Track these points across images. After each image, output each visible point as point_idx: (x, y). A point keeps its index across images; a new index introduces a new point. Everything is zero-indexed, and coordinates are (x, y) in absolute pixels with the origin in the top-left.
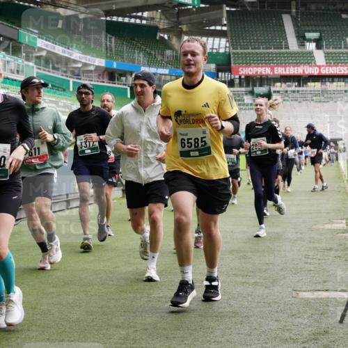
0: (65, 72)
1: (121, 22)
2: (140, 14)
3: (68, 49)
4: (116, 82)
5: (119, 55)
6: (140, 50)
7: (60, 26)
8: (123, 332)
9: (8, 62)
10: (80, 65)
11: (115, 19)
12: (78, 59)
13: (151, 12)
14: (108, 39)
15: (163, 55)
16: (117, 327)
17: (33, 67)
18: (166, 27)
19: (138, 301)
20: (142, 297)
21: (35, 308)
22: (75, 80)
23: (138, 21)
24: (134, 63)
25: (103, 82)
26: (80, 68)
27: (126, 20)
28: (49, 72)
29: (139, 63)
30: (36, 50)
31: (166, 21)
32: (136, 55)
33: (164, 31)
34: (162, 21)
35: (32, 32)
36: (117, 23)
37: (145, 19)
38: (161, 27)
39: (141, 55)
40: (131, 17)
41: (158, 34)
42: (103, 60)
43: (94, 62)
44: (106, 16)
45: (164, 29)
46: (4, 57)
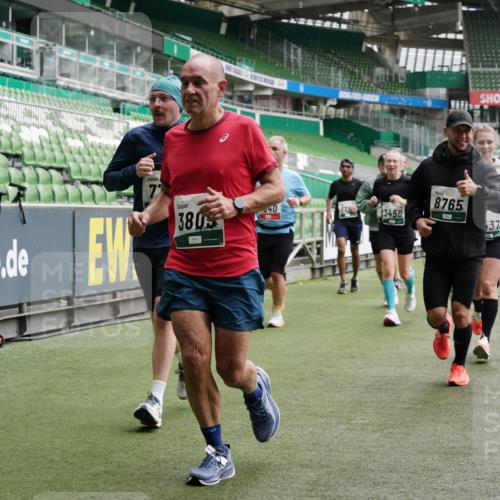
0: (231, 98)
1: (310, 27)
2: (338, 15)
3: (235, 64)
4: (304, 112)
5: (307, 74)
6: (339, 67)
7: (223, 31)
8: (311, 474)
9: (148, 82)
10: (251, 88)
11: (302, 21)
12: (248, 79)
13: (354, 13)
14: (292, 51)
15: (371, 75)
16: (302, 466)
18: (375, 34)
19: (334, 429)
20: (338, 424)
21: (185, 437)
22: (245, 109)
23: (335, 25)
24: (329, 85)
25: (285, 113)
26: (251, 92)
27: (319, 23)
29: (336, 85)
31: (375, 26)
33: (373, 39)
34: (370, 26)
35: (183, 40)
36: (305, 27)
37: (345, 22)
38: (368, 34)
39: (340, 74)
40: (325, 19)
41: (365, 44)
42: (285, 82)
43: (272, 83)
44: (289, 18)
45: (372, 37)
46: (143, 75)
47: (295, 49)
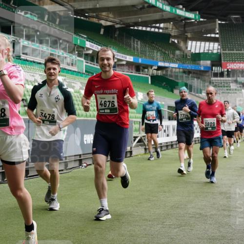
1: (144, 31)
2: (158, 25)
4: (141, 72)
5: (143, 54)
6: (158, 50)
7: (102, 32)
9: (65, 58)
11: (140, 28)
13: (166, 24)
14: (135, 43)
15: (174, 54)
17: (83, 61)
18: (176, 34)
19: (155, 227)
20: (158, 224)
21: (83, 231)
23: (157, 30)
24: (154, 59)
25: (132, 72)
26: (116, 62)
27: (148, 29)
28: (94, 65)
29: (157, 59)
30: (85, 49)
31: (176, 30)
33: (175, 37)
34: (174, 30)
35: (82, 37)
36: (142, 31)
37: (161, 28)
38: (173, 34)
39: (159, 54)
40: (152, 27)
41: (171, 39)
42: (132, 58)
43: (126, 58)
44: (134, 26)
45: (175, 36)
46: (63, 54)
47: (137, 42)
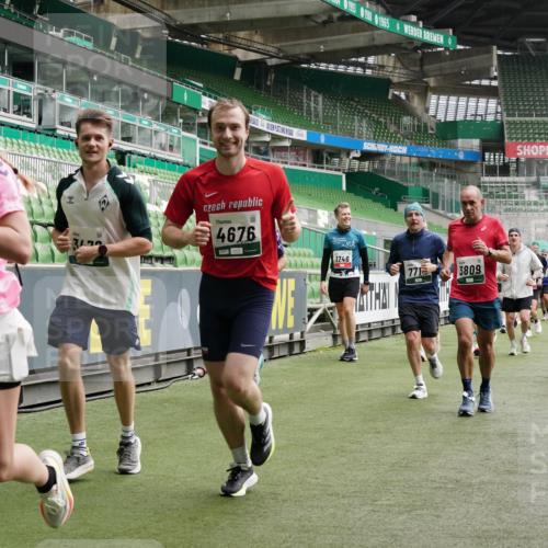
1: (332, 72)
2: (362, 60)
4: (325, 166)
5: (328, 123)
6: (363, 115)
7: (237, 76)
9: (156, 132)
10: (267, 139)
11: (323, 66)
12: (265, 129)
13: (380, 57)
14: (312, 99)
15: (398, 124)
17: (195, 140)
18: (403, 80)
19: (357, 511)
20: (362, 505)
23: (359, 71)
24: (353, 136)
25: (305, 165)
26: (268, 143)
27: (341, 69)
29: (360, 136)
30: (200, 114)
31: (402, 71)
32: (356, 124)
33: (400, 86)
34: (397, 71)
35: (194, 86)
36: (327, 72)
37: (370, 67)
38: (395, 80)
39: (364, 124)
40: (348, 64)
41: (391, 91)
42: (305, 132)
43: (291, 134)
44: (308, 62)
45: (399, 83)
46: (150, 124)
